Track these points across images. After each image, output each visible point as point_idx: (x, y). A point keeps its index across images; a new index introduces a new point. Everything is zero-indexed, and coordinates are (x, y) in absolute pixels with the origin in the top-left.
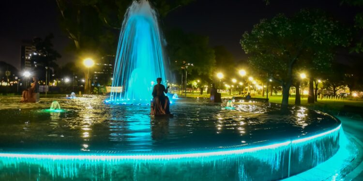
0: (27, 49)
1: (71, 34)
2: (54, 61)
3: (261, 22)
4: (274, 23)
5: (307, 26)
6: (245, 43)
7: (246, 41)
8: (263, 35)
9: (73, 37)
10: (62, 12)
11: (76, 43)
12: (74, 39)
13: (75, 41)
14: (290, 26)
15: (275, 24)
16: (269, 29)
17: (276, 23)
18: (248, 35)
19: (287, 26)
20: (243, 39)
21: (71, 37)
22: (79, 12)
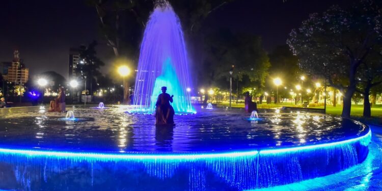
0: (75, 57)
1: (110, 41)
2: (97, 69)
3: (311, 18)
4: (326, 17)
5: (368, 18)
6: (292, 43)
7: (293, 40)
8: (312, 33)
9: (112, 44)
10: (101, 18)
11: (115, 49)
12: (113, 46)
13: (114, 48)
14: (345, 20)
15: (327, 19)
16: (319, 26)
17: (328, 17)
18: (295, 33)
19: (342, 21)
20: (290, 38)
21: (110, 44)
22: (118, 17)
